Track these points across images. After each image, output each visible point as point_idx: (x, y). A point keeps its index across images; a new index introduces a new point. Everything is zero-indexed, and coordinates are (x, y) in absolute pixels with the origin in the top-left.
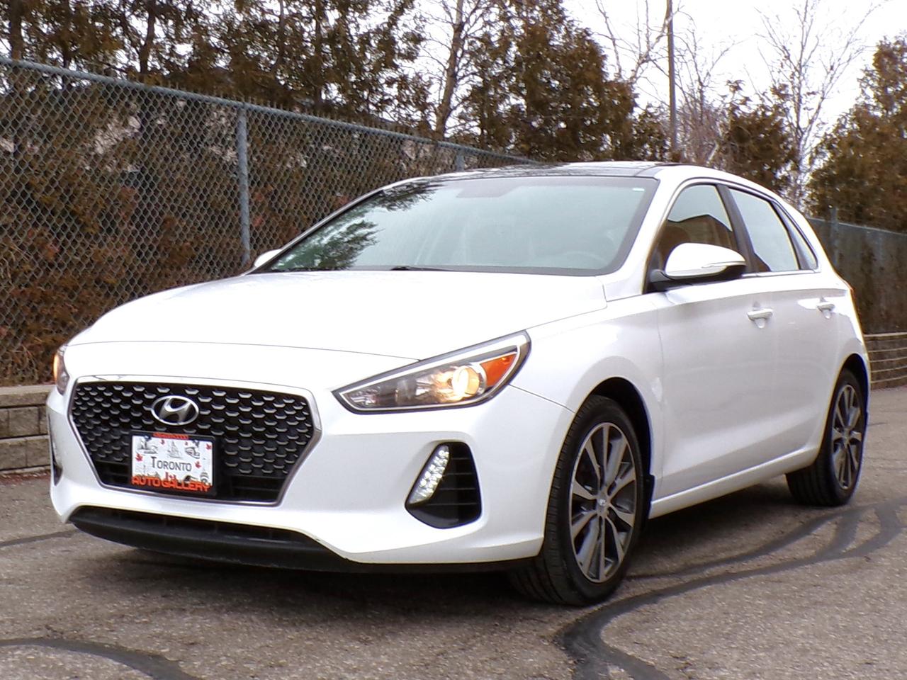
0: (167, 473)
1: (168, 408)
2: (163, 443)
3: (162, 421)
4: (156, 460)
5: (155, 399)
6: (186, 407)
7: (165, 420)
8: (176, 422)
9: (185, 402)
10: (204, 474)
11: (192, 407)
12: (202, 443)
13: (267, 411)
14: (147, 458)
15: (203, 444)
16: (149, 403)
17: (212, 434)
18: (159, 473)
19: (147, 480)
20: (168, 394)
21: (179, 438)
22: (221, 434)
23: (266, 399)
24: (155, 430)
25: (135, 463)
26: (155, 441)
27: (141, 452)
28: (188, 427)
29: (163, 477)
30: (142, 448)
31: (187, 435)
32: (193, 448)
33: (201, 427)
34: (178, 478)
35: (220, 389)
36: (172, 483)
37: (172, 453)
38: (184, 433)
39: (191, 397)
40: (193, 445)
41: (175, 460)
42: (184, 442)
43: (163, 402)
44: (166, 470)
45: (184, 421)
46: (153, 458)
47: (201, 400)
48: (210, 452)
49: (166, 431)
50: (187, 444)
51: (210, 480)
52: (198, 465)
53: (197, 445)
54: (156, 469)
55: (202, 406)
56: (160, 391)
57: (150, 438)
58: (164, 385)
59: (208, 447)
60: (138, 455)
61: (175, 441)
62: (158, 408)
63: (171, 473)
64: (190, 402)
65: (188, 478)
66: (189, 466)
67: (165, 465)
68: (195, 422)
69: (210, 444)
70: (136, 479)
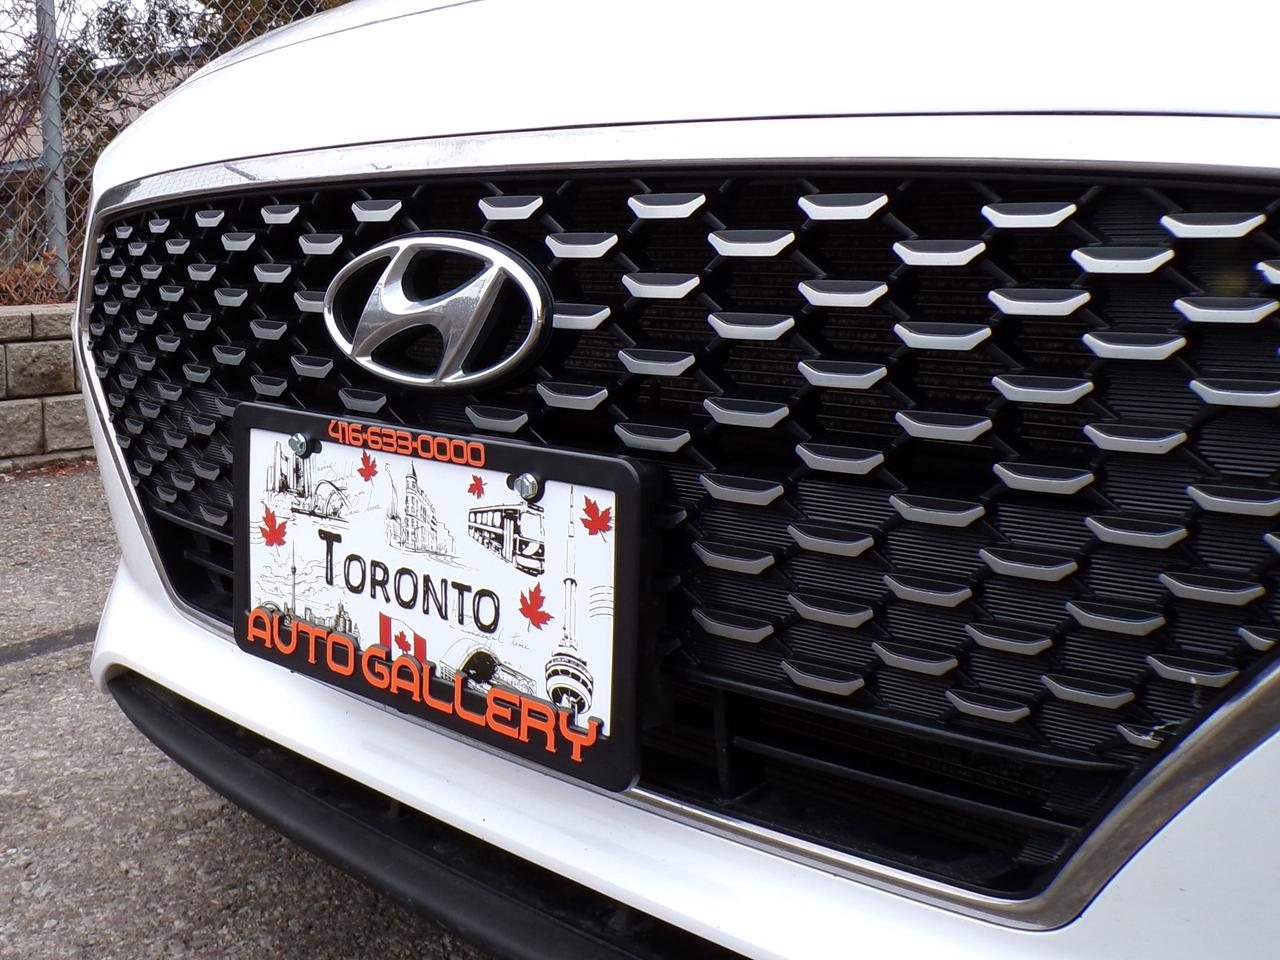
0: (385, 623)
1: (391, 300)
2: (368, 471)
3: (366, 362)
4: (340, 552)
5: (340, 258)
6: (477, 290)
7: (379, 357)
8: (429, 369)
9: (478, 265)
10: (566, 665)
11: (508, 289)
12: (557, 493)
13: (1007, 305)
14: (303, 534)
15: (565, 501)
16: (315, 273)
17: (615, 446)
18: (353, 614)
19: (303, 637)
20: (395, 229)
21: (441, 454)
22: (673, 444)
23: (998, 218)
24: (339, 409)
25: (260, 553)
26: (336, 461)
27: (282, 505)
28: (489, 396)
29: (368, 638)
30: (284, 488)
31: (478, 442)
32: (511, 515)
33: (553, 399)
34: (432, 655)
35: (667, 179)
36: (404, 673)
37: (408, 522)
38: (470, 430)
39: (506, 235)
40: (513, 499)
41: (422, 565)
42: (464, 476)
43: (377, 267)
44: (380, 605)
45: (471, 366)
46: (330, 539)
47: (559, 249)
48: (604, 546)
49: (383, 415)
50: (477, 488)
51: (600, 706)
52: (534, 609)
53: (533, 501)
54: (339, 594)
55: (566, 284)
56: (363, 214)
57: (313, 447)
58: (380, 187)
59: (595, 522)
60: (270, 518)
61: (423, 467)
62: (352, 302)
63: (406, 623)
64: (500, 261)
65: (482, 666)
66: (487, 604)
67: (377, 578)
68: (524, 374)
69: (606, 501)
70: (259, 623)
